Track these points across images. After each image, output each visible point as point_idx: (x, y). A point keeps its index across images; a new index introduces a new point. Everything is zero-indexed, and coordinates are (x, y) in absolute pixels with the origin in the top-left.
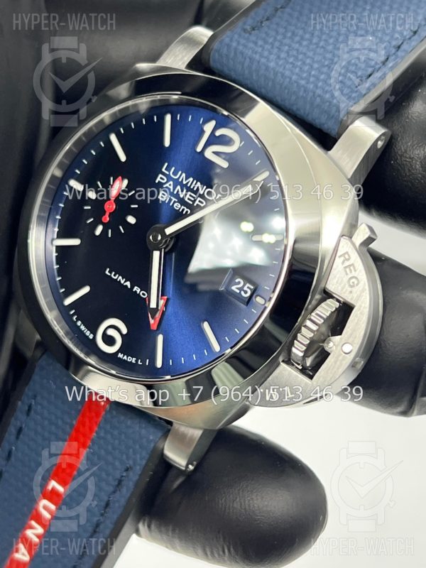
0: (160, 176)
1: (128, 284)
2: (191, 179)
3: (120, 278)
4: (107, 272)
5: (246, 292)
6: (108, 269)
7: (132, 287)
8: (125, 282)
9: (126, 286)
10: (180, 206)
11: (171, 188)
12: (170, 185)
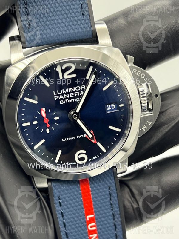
0: (55, 97)
1: (74, 138)
2: (67, 89)
3: (69, 138)
4: (63, 140)
5: (113, 107)
6: (63, 139)
7: (76, 137)
8: (72, 138)
9: (74, 139)
10: (70, 100)
11: (62, 97)
12: (61, 97)
